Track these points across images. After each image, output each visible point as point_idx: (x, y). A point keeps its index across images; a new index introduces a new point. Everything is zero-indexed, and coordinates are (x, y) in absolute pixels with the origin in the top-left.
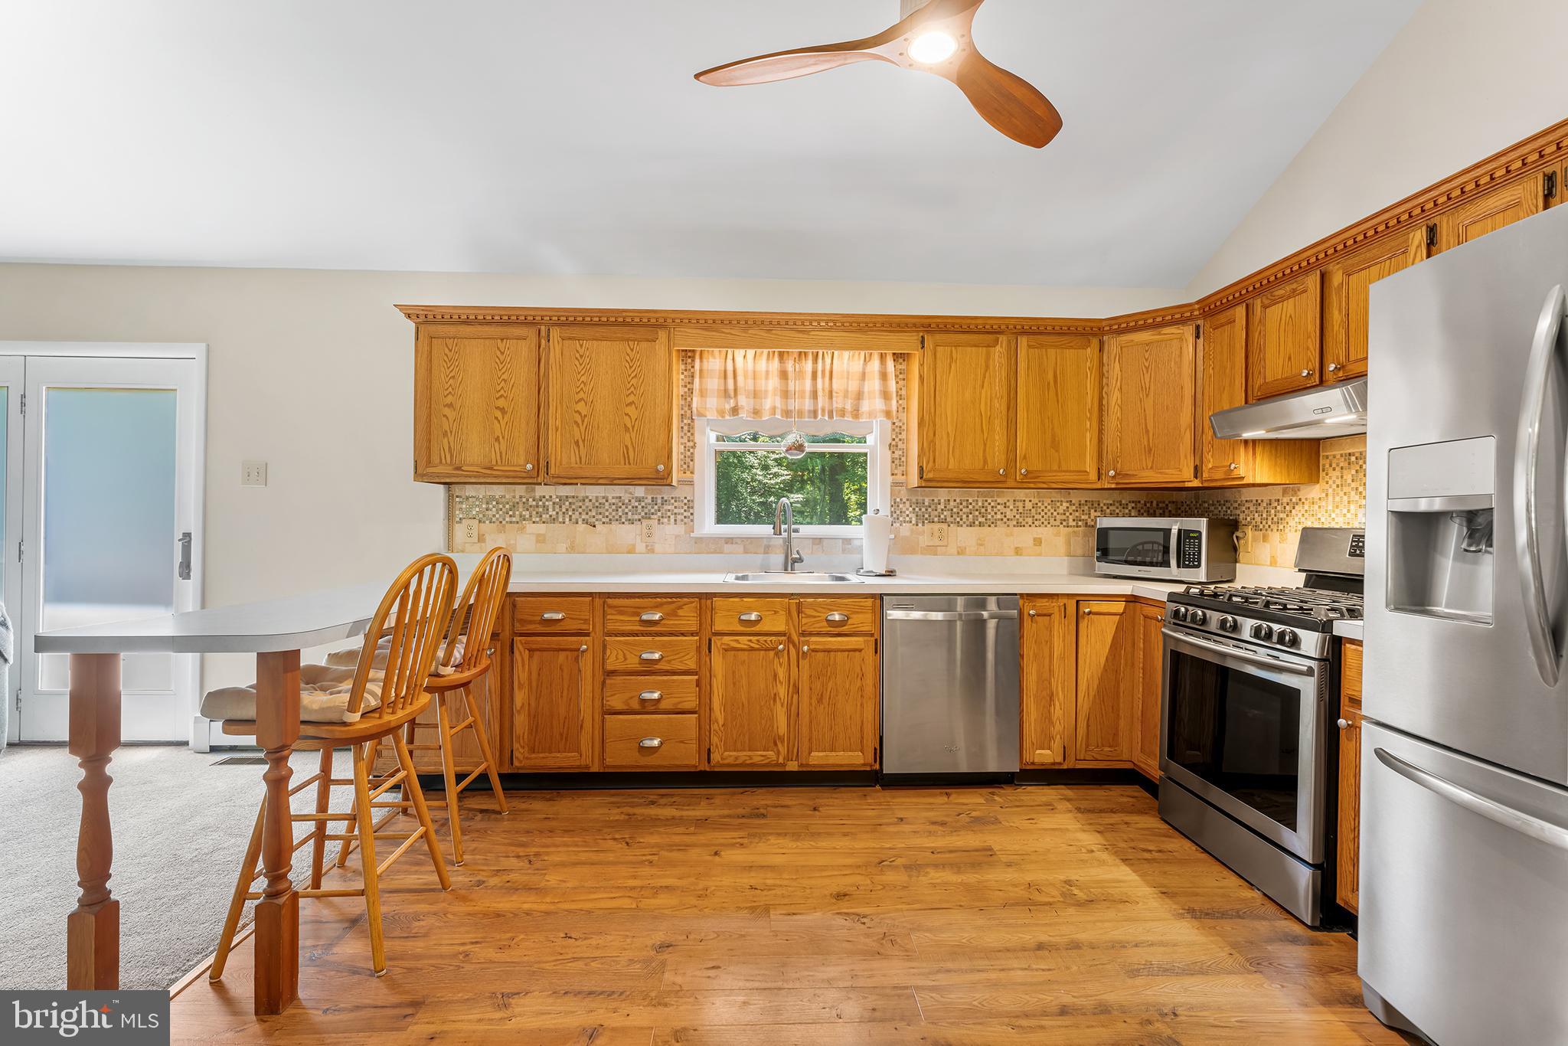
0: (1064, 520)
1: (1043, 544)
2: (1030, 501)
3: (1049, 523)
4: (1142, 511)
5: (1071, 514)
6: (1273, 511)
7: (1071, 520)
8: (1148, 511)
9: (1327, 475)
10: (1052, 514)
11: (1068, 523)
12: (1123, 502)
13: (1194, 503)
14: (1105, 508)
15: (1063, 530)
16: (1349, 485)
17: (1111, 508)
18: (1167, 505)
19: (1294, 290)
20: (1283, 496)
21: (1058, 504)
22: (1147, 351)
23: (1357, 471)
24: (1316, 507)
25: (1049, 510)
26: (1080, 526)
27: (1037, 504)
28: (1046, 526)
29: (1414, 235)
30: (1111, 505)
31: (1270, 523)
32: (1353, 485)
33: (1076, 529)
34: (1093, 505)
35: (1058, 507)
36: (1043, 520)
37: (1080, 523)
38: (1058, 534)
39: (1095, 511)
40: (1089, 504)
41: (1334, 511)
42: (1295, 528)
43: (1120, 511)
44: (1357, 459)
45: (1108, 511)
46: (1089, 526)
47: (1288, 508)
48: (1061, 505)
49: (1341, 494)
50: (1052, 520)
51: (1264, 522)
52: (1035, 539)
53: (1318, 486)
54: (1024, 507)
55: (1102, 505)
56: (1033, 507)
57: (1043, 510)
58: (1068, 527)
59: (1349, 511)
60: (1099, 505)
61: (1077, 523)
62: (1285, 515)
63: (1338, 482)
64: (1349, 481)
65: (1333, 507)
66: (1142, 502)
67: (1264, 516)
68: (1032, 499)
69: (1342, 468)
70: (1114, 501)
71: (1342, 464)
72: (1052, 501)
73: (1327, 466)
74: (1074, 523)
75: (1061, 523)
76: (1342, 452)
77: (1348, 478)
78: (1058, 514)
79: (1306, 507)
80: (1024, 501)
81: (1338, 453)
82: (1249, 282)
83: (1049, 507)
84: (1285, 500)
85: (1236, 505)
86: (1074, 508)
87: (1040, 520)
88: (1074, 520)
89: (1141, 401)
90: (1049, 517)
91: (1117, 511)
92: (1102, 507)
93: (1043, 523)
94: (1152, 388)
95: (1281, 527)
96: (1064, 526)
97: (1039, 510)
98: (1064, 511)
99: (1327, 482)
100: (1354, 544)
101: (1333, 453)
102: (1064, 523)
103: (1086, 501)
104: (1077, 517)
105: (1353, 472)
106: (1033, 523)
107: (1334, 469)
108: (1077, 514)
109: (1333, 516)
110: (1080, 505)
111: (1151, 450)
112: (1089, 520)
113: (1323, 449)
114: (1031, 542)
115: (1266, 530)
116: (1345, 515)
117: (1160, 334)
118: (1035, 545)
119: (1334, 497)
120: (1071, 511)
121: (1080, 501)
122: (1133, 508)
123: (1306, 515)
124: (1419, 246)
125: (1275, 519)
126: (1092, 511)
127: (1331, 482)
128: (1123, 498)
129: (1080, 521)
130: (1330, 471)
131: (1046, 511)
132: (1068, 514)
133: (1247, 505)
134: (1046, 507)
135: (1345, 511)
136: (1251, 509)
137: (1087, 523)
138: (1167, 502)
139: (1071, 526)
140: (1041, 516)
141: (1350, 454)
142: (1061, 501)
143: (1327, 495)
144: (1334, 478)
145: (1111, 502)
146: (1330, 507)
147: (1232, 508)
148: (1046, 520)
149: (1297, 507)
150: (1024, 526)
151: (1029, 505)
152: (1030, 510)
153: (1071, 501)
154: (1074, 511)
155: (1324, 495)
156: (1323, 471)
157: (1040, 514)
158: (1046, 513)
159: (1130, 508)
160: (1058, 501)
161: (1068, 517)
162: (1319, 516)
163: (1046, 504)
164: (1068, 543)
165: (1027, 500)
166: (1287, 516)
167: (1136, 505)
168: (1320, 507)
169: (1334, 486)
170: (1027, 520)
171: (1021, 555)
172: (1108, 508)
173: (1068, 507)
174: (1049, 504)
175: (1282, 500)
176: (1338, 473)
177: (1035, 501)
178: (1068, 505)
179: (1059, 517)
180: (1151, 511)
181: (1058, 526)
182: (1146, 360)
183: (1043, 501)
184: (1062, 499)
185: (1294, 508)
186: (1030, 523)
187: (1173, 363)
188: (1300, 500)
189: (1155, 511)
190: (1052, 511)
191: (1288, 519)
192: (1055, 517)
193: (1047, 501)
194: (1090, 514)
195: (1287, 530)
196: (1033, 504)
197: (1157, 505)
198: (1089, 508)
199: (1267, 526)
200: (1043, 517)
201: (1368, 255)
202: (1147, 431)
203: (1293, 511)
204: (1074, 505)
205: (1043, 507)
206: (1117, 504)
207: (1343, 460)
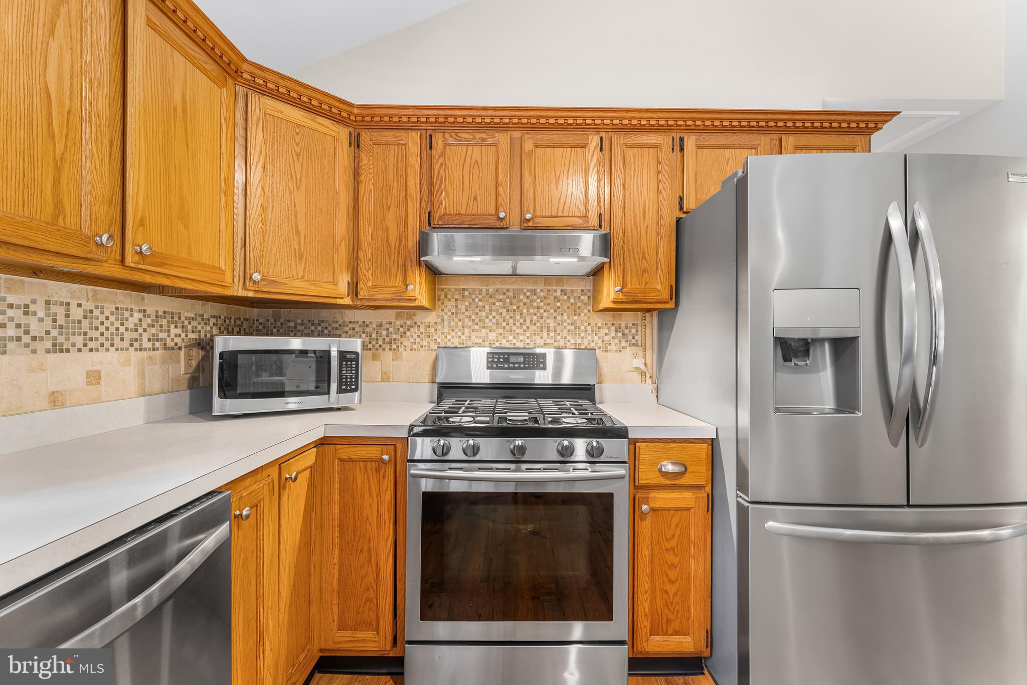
0: (136, 340)
1: (103, 382)
2: (80, 305)
3: (112, 345)
4: (222, 329)
5: (145, 330)
6: (384, 333)
7: (145, 340)
8: (228, 329)
9: (443, 303)
10: (117, 329)
11: (141, 345)
12: (205, 316)
13: (272, 321)
14: (186, 323)
15: (133, 355)
16: (464, 313)
17: (194, 323)
18: (242, 322)
19: (484, 140)
20: (396, 320)
21: (127, 314)
22: (298, 134)
23: (470, 303)
24: (432, 330)
25: (112, 324)
26: (158, 349)
27: (91, 312)
28: (107, 350)
29: (593, 138)
30: (193, 319)
31: (380, 343)
32: (467, 313)
33: (152, 353)
34: (172, 318)
35: (127, 320)
36: (102, 340)
37: (157, 344)
38: (127, 363)
39: (176, 327)
40: (168, 317)
41: (449, 334)
42: (410, 347)
43: (202, 328)
44: (469, 293)
45: (190, 327)
46: (169, 349)
47: (401, 330)
48: (132, 315)
49: (457, 320)
50: (117, 340)
51: (374, 342)
52: (89, 374)
53: (434, 313)
54: (67, 316)
55: (183, 319)
56: (85, 317)
57: (102, 323)
58: (141, 350)
59: (463, 334)
60: (180, 318)
61: (153, 345)
62: (399, 336)
63: (453, 310)
64: (463, 310)
65: (449, 330)
66: (222, 318)
67: (374, 336)
68: (83, 302)
69: (456, 300)
70: (196, 315)
71: (456, 297)
72: (117, 309)
73: (443, 297)
74: (150, 345)
75: (132, 345)
76: (456, 287)
77: (463, 308)
78: (127, 329)
79: (422, 330)
80: (68, 304)
81: (453, 287)
82: (425, 112)
83: (112, 318)
84: (398, 323)
85: (334, 325)
86: (149, 321)
87: (97, 339)
88: (149, 340)
89: (290, 193)
90: (112, 334)
91: (199, 328)
92: (183, 322)
93: (102, 345)
94: (304, 179)
95: (394, 346)
96: (136, 350)
97: (96, 323)
98: (136, 325)
99: (443, 310)
100: (490, 360)
101: (449, 287)
102: (136, 345)
103: (165, 312)
104: (153, 335)
105: (467, 303)
106: (85, 345)
107: (449, 300)
108: (153, 330)
109: (449, 337)
110: (157, 317)
111: (302, 256)
112: (169, 340)
113: (438, 284)
114: (82, 379)
115: (377, 349)
116: (460, 337)
117: (314, 120)
118: (89, 383)
119: (449, 322)
120: (145, 326)
121: (157, 312)
122: (214, 324)
123: (422, 336)
124: (595, 147)
125: (387, 339)
126: (172, 326)
127: (446, 310)
128: (205, 312)
129: (157, 340)
130: (446, 301)
131: (107, 323)
132: (140, 330)
133: (351, 326)
134: (107, 318)
135: (460, 334)
136: (357, 329)
137: (165, 344)
138: (242, 320)
139: (145, 349)
140: (98, 333)
141: (464, 290)
142: (132, 310)
143: (443, 320)
144: (449, 307)
145: (193, 316)
146: (446, 330)
147: (330, 328)
148: (107, 339)
149: (411, 330)
150: (68, 351)
151: (76, 313)
152: (80, 322)
153: (145, 311)
154: (149, 325)
155: (439, 320)
156: (439, 300)
157: (97, 328)
158: (107, 329)
159: (211, 324)
160: (127, 310)
161: (141, 335)
162: (435, 337)
163: (107, 313)
164: (142, 375)
165: (74, 304)
166: (401, 337)
167: (217, 321)
168: (436, 330)
169: (450, 314)
170: (73, 339)
171: (63, 405)
172: (190, 323)
173: (140, 320)
174: (112, 313)
175: (395, 322)
176: (453, 303)
177: (90, 305)
178: (141, 316)
179: (127, 335)
180: (230, 329)
181: (127, 349)
182: (297, 144)
183: (103, 307)
184: (133, 307)
185: (409, 330)
186: (80, 345)
187: (326, 162)
188: (415, 323)
189: (233, 329)
190: (117, 324)
191: (402, 340)
192: (122, 334)
193: (109, 308)
194: (169, 331)
195: (401, 350)
196: (85, 311)
197: (235, 322)
198: (168, 322)
199: (377, 346)
200: (102, 334)
201: (556, 137)
202: (298, 232)
203: (408, 333)
204: (149, 316)
205: (102, 318)
206: (199, 319)
207: (457, 293)
